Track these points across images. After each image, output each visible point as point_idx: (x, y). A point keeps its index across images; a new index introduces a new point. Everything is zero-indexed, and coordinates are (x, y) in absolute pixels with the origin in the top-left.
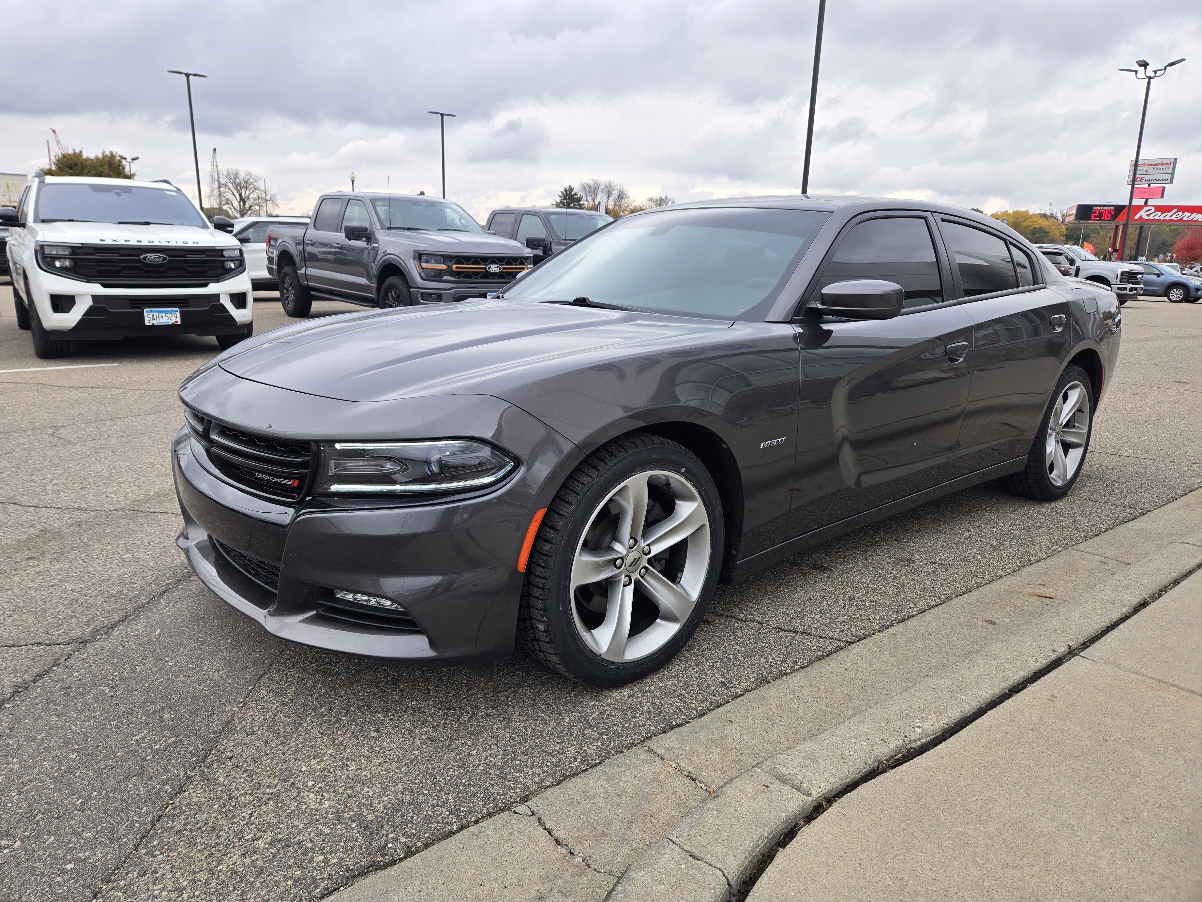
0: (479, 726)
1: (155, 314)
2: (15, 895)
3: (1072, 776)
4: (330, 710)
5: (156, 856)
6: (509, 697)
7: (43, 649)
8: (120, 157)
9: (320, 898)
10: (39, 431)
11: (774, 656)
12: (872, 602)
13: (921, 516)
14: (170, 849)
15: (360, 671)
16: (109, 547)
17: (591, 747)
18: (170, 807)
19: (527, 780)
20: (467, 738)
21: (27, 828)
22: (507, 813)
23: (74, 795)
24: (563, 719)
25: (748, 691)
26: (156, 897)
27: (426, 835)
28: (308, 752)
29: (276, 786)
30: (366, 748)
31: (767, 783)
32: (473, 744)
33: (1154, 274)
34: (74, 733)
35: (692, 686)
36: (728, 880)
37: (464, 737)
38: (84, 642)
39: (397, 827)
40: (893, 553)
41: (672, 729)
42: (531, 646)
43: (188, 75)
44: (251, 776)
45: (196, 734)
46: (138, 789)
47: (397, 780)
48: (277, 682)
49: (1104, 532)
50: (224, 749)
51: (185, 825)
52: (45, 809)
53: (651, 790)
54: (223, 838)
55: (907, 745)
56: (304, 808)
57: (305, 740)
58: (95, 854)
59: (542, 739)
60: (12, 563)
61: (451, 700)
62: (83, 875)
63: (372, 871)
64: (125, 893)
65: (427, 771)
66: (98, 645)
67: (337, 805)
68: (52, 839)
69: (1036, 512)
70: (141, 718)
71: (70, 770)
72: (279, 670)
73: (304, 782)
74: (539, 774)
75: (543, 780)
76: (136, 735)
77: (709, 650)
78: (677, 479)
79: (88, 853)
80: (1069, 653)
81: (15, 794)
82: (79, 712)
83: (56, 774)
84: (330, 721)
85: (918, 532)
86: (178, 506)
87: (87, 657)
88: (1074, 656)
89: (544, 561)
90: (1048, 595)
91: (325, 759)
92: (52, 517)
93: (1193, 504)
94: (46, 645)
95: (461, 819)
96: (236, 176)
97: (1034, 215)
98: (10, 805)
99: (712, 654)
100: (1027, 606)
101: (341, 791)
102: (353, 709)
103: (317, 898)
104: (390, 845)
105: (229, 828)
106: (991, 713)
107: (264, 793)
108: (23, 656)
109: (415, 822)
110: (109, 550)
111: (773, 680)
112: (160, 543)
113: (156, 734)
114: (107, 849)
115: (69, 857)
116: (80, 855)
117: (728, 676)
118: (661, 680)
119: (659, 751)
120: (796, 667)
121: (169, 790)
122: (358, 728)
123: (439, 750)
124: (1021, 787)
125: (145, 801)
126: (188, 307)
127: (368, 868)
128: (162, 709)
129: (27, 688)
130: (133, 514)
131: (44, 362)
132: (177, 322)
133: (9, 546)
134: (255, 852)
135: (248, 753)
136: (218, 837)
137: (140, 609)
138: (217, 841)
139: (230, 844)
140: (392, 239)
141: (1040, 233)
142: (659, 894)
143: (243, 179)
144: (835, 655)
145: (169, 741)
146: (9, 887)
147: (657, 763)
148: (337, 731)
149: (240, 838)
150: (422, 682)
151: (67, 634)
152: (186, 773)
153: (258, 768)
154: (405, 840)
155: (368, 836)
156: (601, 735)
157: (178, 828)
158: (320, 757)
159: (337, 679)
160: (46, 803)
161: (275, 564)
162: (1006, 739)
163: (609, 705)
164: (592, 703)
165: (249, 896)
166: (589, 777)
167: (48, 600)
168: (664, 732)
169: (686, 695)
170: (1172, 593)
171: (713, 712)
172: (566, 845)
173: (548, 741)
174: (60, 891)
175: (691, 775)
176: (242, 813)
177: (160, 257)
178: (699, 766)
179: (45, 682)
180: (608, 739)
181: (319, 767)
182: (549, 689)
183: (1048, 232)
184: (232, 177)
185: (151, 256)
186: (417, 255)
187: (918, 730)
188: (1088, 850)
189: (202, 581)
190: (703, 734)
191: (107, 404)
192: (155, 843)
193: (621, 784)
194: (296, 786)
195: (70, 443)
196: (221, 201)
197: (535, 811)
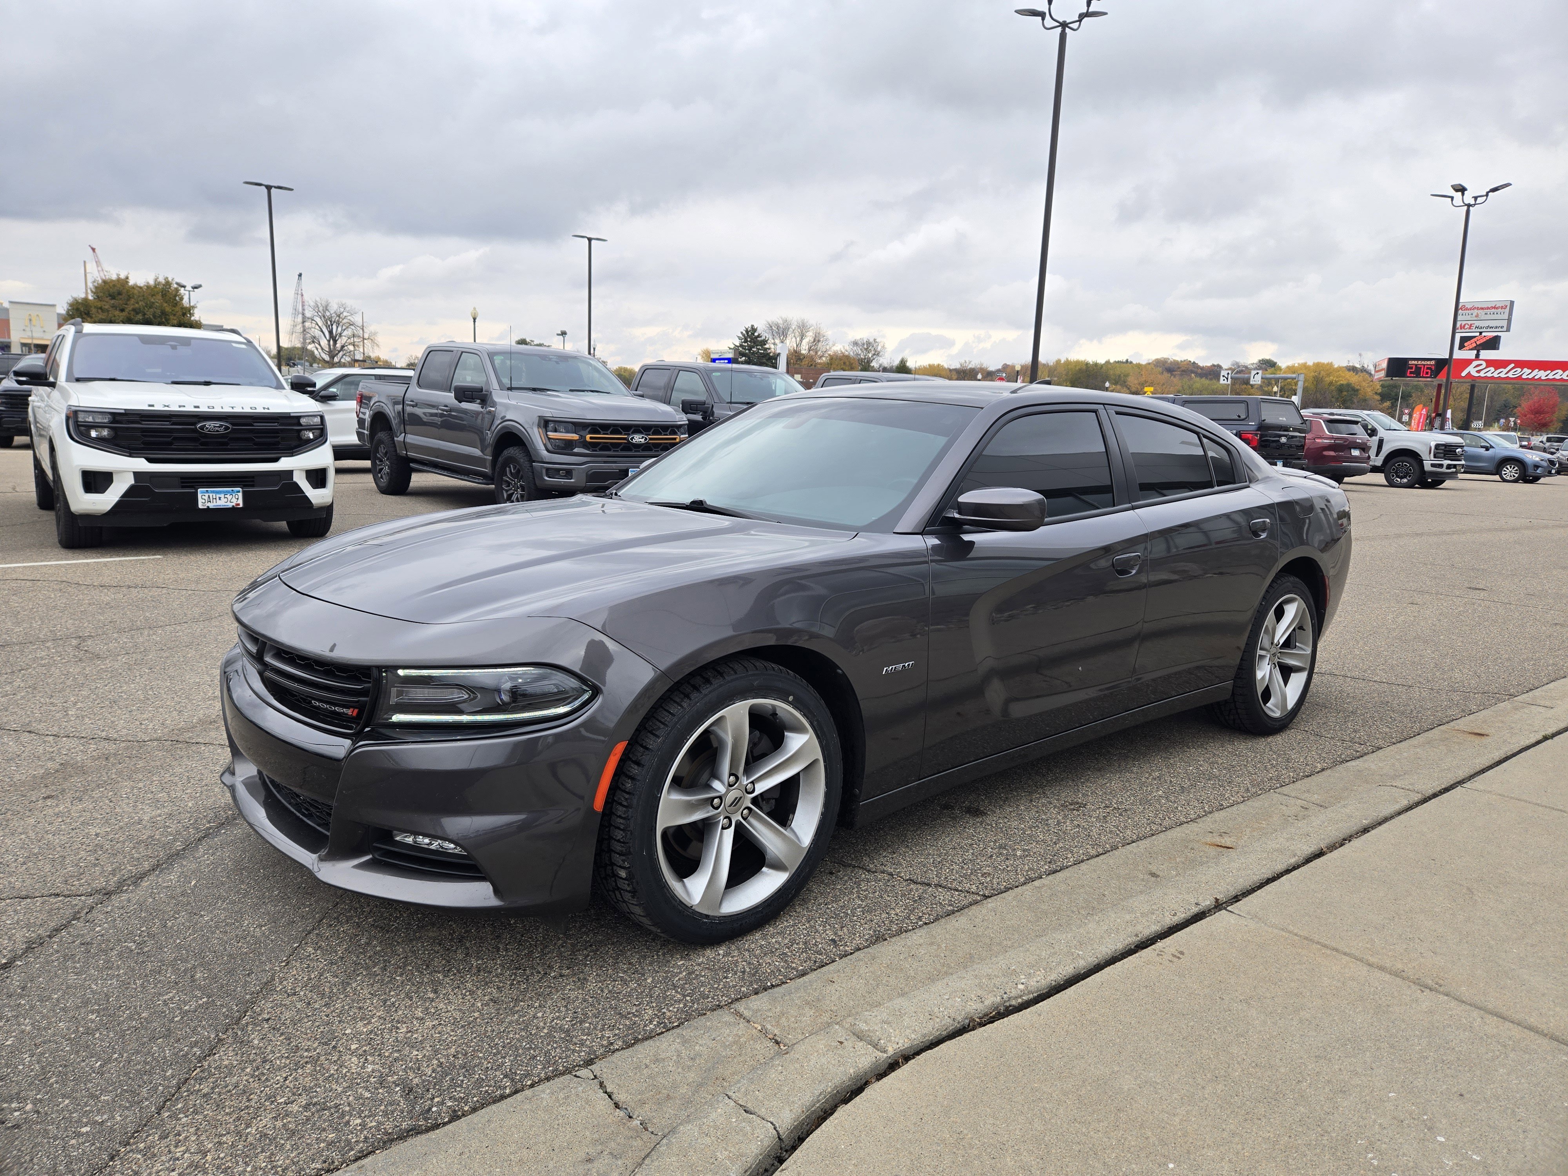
0: (550, 987)
1: (211, 495)
2: (26, 1157)
3: (1172, 1034)
4: (384, 969)
5: (180, 1119)
6: (588, 955)
7: (61, 901)
8: (177, 284)
9: (354, 1161)
10: (61, 642)
11: (898, 911)
12: (1024, 850)
13: (1108, 752)
14: (196, 1112)
15: (422, 927)
16: (141, 785)
17: (671, 1009)
18: (198, 1070)
19: (594, 1044)
20: (534, 999)
21: (40, 1091)
22: (568, 1077)
23: (92, 1057)
24: (646, 979)
25: (859, 949)
26: (178, 1159)
27: (475, 1099)
28: (355, 1013)
29: (315, 1050)
30: (420, 1010)
31: (842, 1040)
32: (540, 1006)
33: (1482, 447)
34: (94, 992)
35: (797, 944)
36: (778, 1134)
37: (531, 998)
38: (109, 894)
39: (444, 1091)
40: (1063, 795)
41: (766, 991)
42: (613, 896)
43: (269, 188)
44: (289, 1039)
45: (231, 995)
46: (164, 1051)
47: (451, 1043)
48: (327, 939)
49: (1318, 772)
50: (261, 1010)
51: (213, 1088)
52: (60, 1072)
53: (729, 1053)
54: (254, 1101)
55: (1005, 1002)
56: (344, 1071)
57: (353, 1001)
58: (113, 1118)
59: (618, 1001)
60: (27, 802)
61: (522, 959)
62: (99, 1138)
63: (412, 1135)
64: (145, 1155)
65: (485, 1034)
66: (125, 896)
67: (381, 1069)
68: (67, 1102)
69: (1247, 749)
70: (170, 977)
71: (89, 1032)
72: (331, 925)
73: (347, 1045)
74: (609, 1037)
75: (612, 1044)
76: (164, 995)
77: (826, 904)
78: (784, 708)
79: (105, 1117)
80: (1216, 907)
81: (27, 1056)
82: (101, 971)
83: (73, 1036)
84: (383, 980)
85: (1099, 770)
86: (225, 736)
87: (112, 910)
88: (1220, 910)
89: (626, 799)
90: (1228, 844)
91: (373, 1021)
92: (75, 748)
93: (1436, 740)
94: (65, 896)
95: (516, 1083)
96: (326, 308)
97: (1340, 369)
98: (21, 1067)
99: (828, 908)
100: (1200, 857)
101: (387, 1054)
102: (411, 968)
103: (350, 1161)
104: (434, 1109)
105: (261, 1092)
106: (1107, 970)
107: (302, 1057)
108: (38, 909)
109: (464, 1086)
110: (140, 788)
111: (890, 937)
112: (201, 780)
113: (186, 994)
114: (127, 1112)
115: (85, 1120)
116: (97, 1118)
117: (840, 933)
118: (764, 937)
119: (747, 1013)
120: (920, 923)
121: (198, 1053)
122: (414, 988)
123: (501, 1012)
124: (1114, 1045)
125: (171, 1064)
126: (253, 486)
127: (408, 1132)
128: (194, 967)
129: (41, 944)
130: (171, 745)
131: (70, 553)
132: (239, 505)
133: (23, 783)
134: (287, 1115)
135: (287, 1014)
136: (249, 1100)
137: (174, 857)
138: (247, 1104)
139: (260, 1108)
140: (513, 402)
141: (1348, 391)
142: (703, 1146)
143: (335, 312)
144: (966, 910)
145: (200, 1002)
146: (19, 1150)
147: (741, 1025)
148: (390, 992)
149: (272, 1102)
150: (492, 940)
151: (89, 884)
152: (218, 1035)
153: (298, 1030)
154: (451, 1104)
155: (411, 1100)
156: (684, 996)
157: (206, 1091)
158: (367, 1019)
159: (395, 935)
160: (61, 1066)
161: (330, 803)
162: (1114, 996)
163: (699, 965)
164: (681, 963)
165: (277, 1158)
166: (663, 1040)
167: (67, 845)
168: (756, 993)
169: (789, 954)
170: (1356, 843)
171: (815, 972)
172: (626, 1109)
173: (625, 1003)
174: (75, 1153)
175: (776, 1038)
176: (277, 1076)
177: (221, 426)
178: (787, 1028)
179: (62, 937)
180: (692, 1000)
181: (365, 1030)
182: (635, 948)
183: (1358, 390)
184: (321, 309)
185: (210, 425)
186: (543, 422)
187: (1021, 987)
188: (1165, 1107)
189: (250, 824)
190: (798, 995)
191: (146, 608)
192: (180, 1106)
193: (697, 1048)
194: (338, 1049)
195: (98, 657)
196: (304, 339)
197: (598, 1075)
